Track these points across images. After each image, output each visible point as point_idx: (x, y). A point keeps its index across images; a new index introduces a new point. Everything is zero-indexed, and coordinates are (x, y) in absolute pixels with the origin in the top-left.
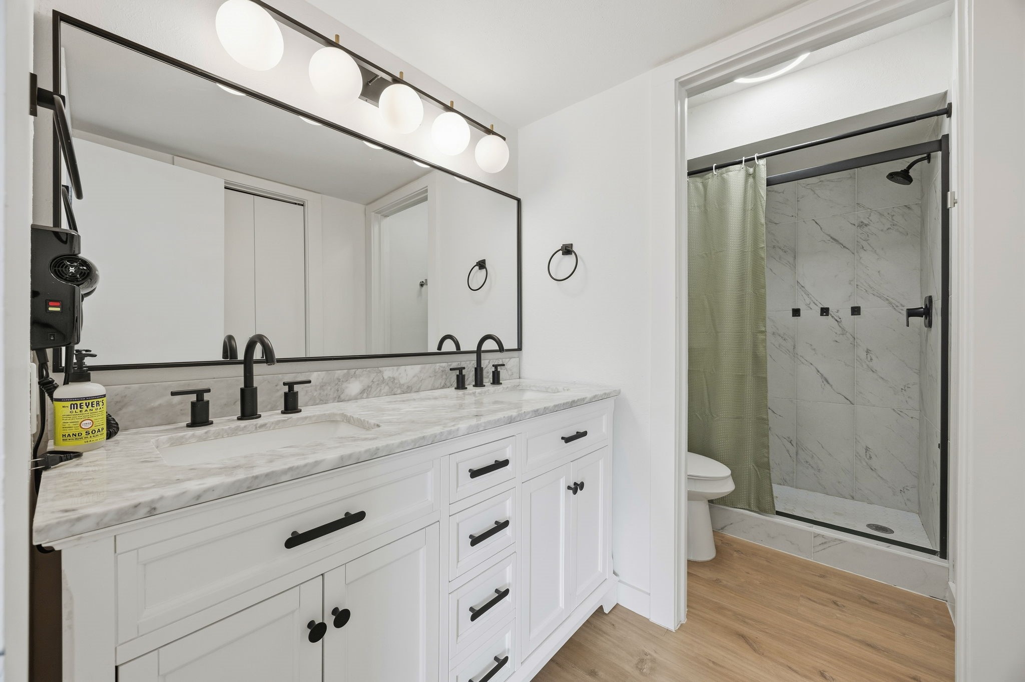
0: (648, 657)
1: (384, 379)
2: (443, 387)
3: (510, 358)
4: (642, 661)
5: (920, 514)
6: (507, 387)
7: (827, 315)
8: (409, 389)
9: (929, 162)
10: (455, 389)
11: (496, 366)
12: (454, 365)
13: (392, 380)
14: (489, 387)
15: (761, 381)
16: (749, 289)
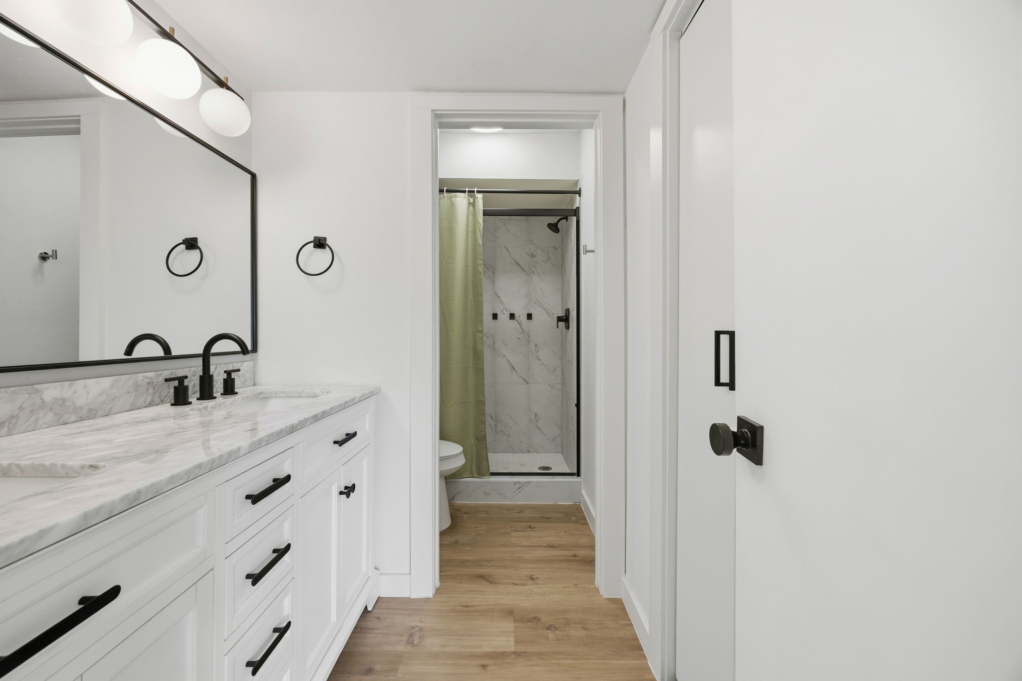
0: (416, 629)
1: (44, 402)
2: (150, 405)
3: (243, 362)
4: (411, 635)
5: (562, 453)
6: (248, 397)
7: (514, 319)
8: (92, 414)
9: (567, 221)
10: (172, 405)
11: (229, 373)
12: (167, 374)
13: (60, 403)
14: (220, 400)
15: (479, 371)
16: (471, 297)
